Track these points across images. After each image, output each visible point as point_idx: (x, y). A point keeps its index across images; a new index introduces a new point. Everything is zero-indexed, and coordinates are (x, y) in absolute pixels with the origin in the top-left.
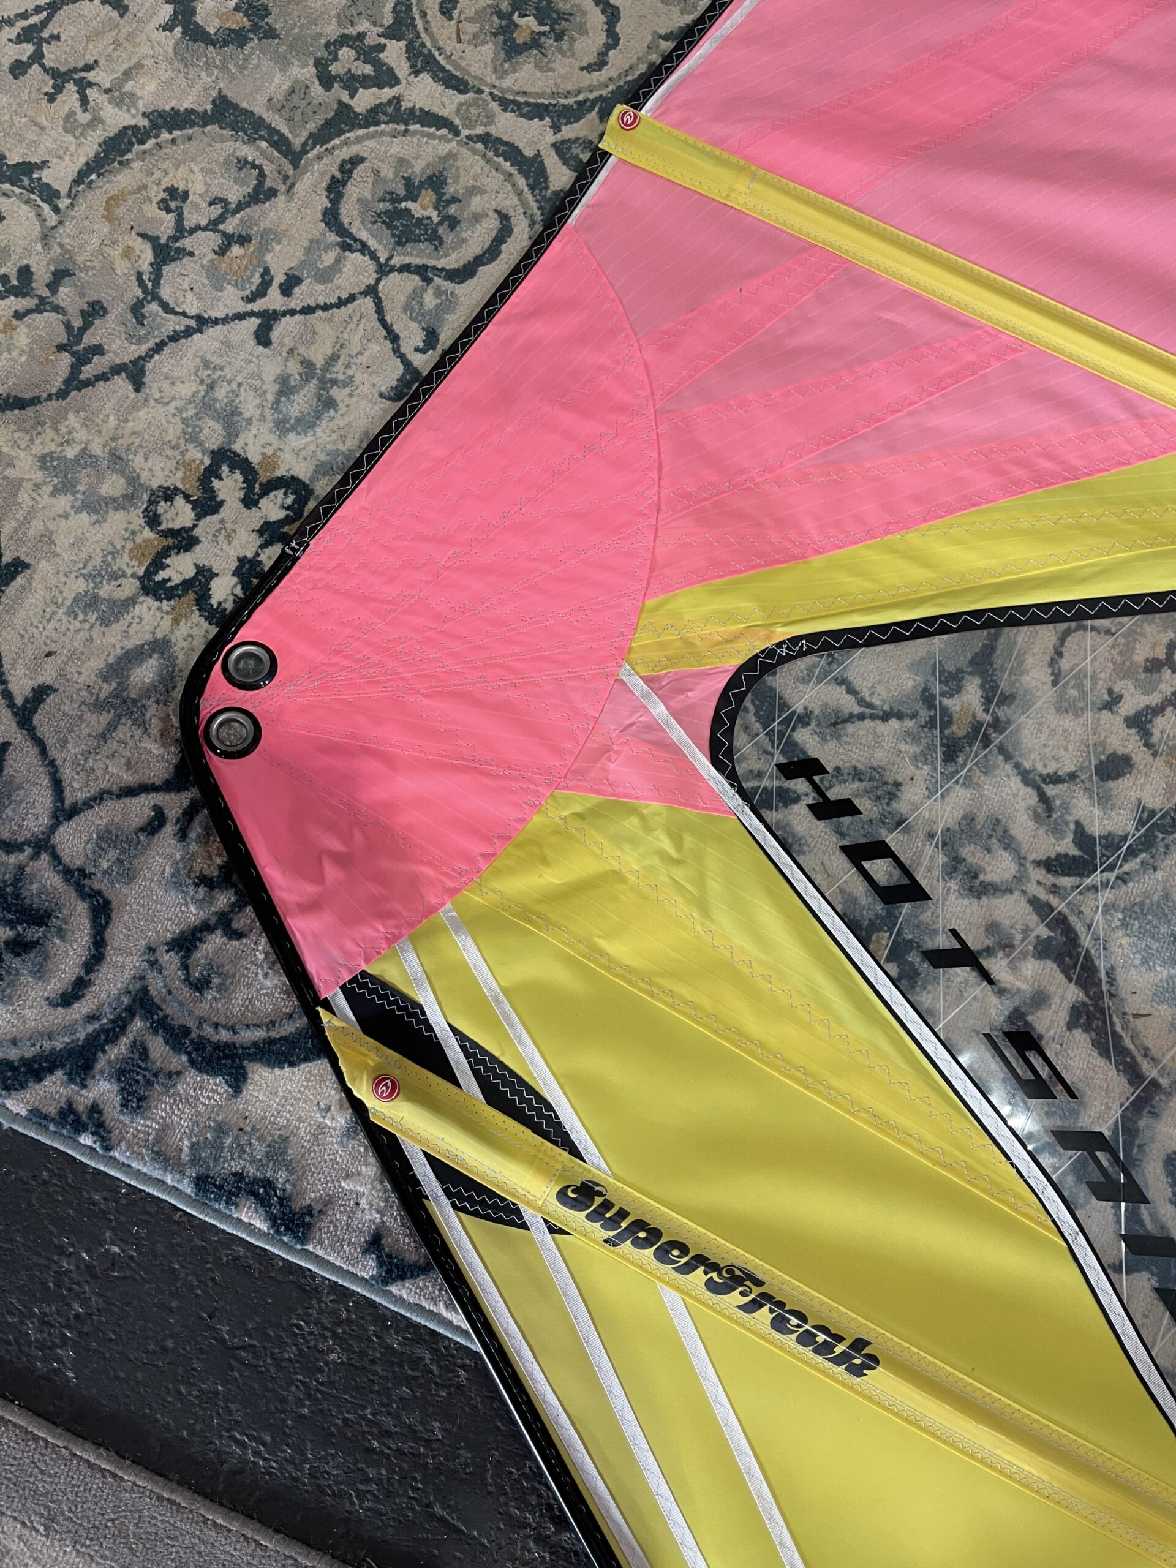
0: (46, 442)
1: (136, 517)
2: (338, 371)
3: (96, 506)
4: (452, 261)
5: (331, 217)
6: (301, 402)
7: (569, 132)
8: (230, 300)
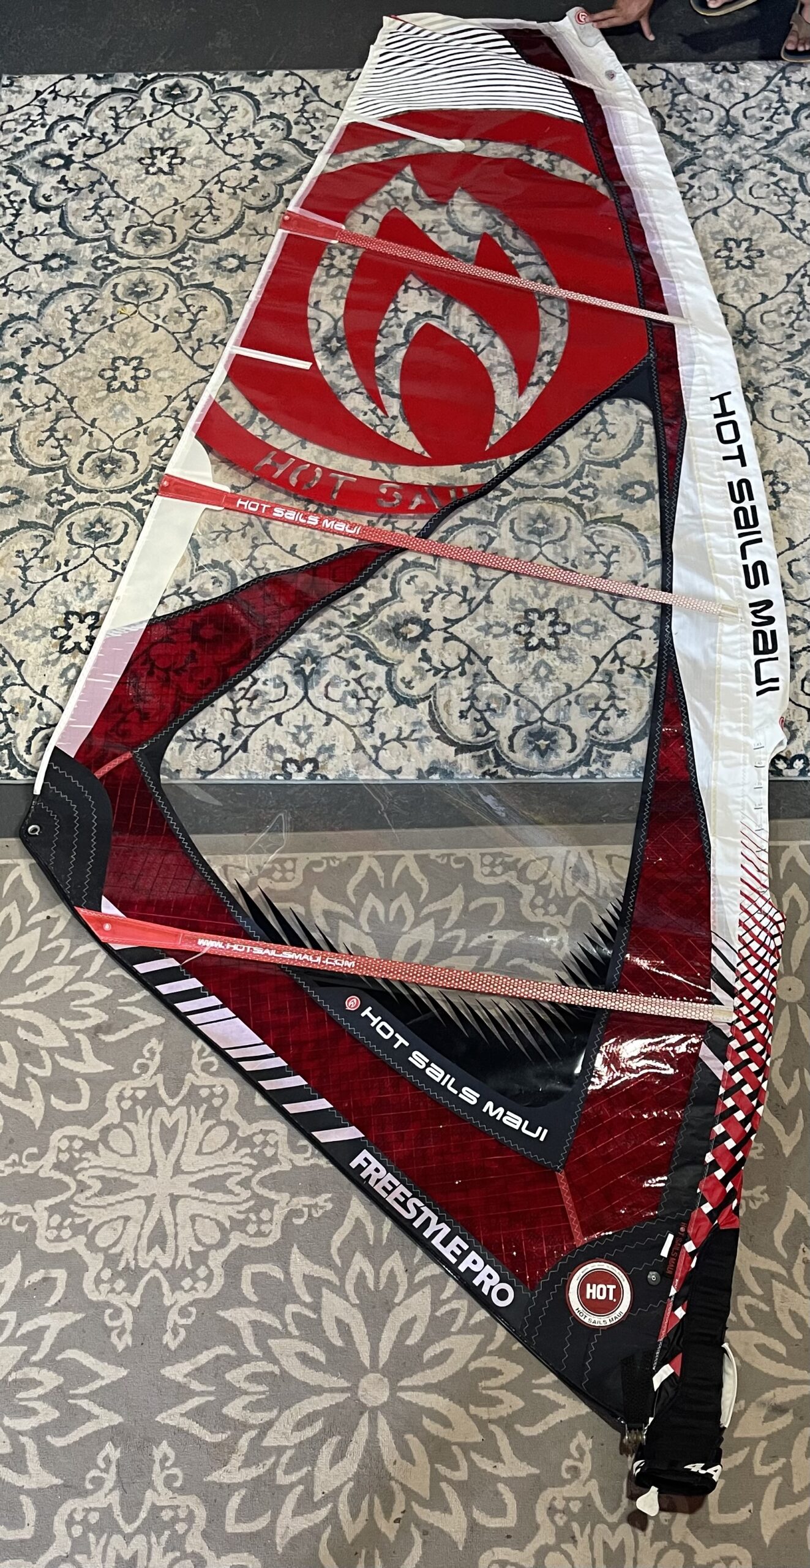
0: (14, 629)
1: (49, 637)
2: (92, 580)
3: (36, 639)
4: (113, 540)
5: (71, 541)
6: (85, 591)
7: (134, 493)
8: (51, 573)
